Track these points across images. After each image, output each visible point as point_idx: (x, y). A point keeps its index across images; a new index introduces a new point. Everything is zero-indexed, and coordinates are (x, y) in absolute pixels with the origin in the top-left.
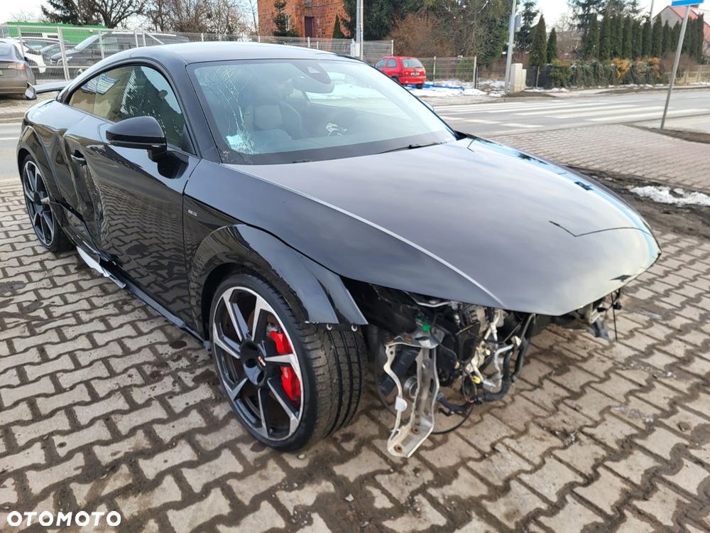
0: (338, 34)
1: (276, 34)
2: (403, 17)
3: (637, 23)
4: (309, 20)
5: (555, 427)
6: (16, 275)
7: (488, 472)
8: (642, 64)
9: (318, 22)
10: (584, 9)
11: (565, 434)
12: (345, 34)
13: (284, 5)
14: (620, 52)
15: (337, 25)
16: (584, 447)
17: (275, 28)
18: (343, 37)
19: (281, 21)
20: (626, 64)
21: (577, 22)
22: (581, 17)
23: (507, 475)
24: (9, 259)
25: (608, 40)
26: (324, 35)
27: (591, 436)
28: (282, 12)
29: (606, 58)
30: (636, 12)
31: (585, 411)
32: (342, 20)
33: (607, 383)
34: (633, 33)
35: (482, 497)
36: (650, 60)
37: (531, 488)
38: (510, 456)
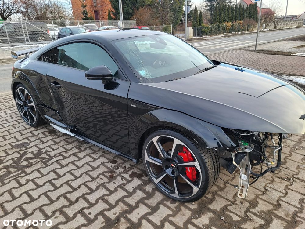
0: (110, 18)
1: (83, 19)
2: (138, 9)
3: (232, 8)
4: (96, 12)
5: (283, 177)
6: (22, 139)
7: (269, 199)
8: (236, 24)
9: (100, 13)
10: (210, 3)
11: (289, 179)
12: (113, 18)
13: (85, 6)
14: (227, 19)
15: (109, 14)
16: (298, 183)
17: (83, 16)
18: (112, 19)
19: (85, 13)
20: (230, 24)
21: (208, 8)
22: (209, 6)
23: (276, 199)
24: (15, 133)
25: (222, 15)
26: (103, 18)
27: (298, 179)
28: (85, 9)
29: (222, 22)
30: (231, 3)
31: (291, 169)
32: (111, 11)
33: (292, 156)
34: (231, 11)
35: (272, 210)
36: (239, 22)
37: (288, 203)
38: (273, 191)
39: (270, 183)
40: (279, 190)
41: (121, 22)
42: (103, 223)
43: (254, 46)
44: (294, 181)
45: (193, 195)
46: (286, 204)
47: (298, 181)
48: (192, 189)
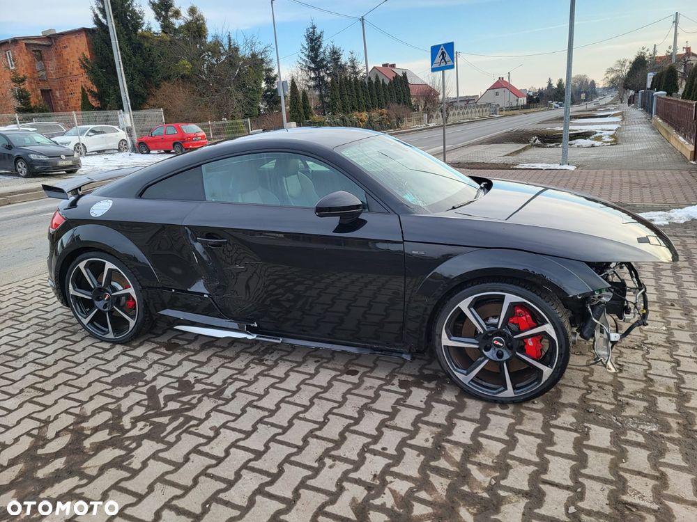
0: (86, 106)
1: (19, 110)
2: (158, 86)
3: (363, 83)
4: (46, 93)
7: (632, 375)
8: (375, 114)
9: (58, 94)
10: (315, 73)
12: (93, 104)
13: (23, 80)
14: (357, 107)
15: (84, 97)
16: (656, 350)
17: (18, 104)
18: (93, 108)
19: (23, 97)
20: (364, 115)
21: (312, 83)
22: (313, 79)
23: (642, 374)
25: (347, 97)
26: (67, 107)
27: (652, 344)
28: (22, 87)
29: (348, 113)
30: (357, 73)
32: (88, 91)
34: (362, 90)
35: (646, 387)
36: (380, 111)
37: (660, 376)
38: (631, 365)
39: (619, 357)
40: (636, 362)
41: (127, 116)
42: (418, 455)
43: (441, 153)
44: (648, 348)
45: (542, 383)
46: (660, 378)
47: (653, 347)
48: (541, 372)
